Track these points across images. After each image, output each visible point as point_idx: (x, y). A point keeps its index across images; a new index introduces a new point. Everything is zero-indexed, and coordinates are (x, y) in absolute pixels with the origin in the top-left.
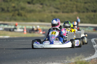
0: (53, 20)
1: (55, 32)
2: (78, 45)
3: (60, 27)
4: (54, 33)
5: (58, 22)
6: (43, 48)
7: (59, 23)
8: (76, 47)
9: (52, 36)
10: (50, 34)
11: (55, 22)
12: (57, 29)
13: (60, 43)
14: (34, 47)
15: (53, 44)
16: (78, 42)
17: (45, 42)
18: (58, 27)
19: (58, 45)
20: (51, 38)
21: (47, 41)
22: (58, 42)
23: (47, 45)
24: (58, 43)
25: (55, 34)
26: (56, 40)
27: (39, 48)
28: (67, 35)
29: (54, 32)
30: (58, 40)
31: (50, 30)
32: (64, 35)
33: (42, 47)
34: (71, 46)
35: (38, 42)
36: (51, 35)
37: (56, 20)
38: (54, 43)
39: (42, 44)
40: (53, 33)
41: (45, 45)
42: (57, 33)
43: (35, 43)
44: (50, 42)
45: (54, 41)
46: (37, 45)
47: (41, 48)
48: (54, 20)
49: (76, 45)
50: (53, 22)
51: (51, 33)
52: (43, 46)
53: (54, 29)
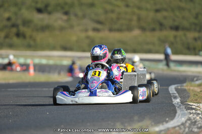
0: (94, 48)
1: (100, 72)
2: (145, 98)
4: (97, 73)
5: (104, 52)
6: (75, 103)
7: (106, 53)
8: (141, 102)
9: (94, 80)
10: (89, 77)
11: (98, 51)
12: (103, 66)
13: (110, 93)
14: (58, 102)
15: (96, 95)
16: (144, 92)
17: (80, 93)
18: (104, 62)
19: (105, 97)
20: (92, 83)
21: (84, 90)
22: (107, 92)
23: (83, 97)
24: (106, 94)
25: (99, 75)
26: (101, 88)
27: (68, 103)
28: (121, 78)
29: (98, 71)
30: (106, 88)
31: (88, 68)
33: (74, 103)
34: (132, 101)
35: (65, 93)
36: (91, 78)
38: (97, 93)
39: (74, 95)
40: (95, 74)
41: (81, 98)
42: (104, 75)
43: (59, 93)
44: (90, 91)
45: (98, 90)
46: (62, 98)
47: (71, 103)
48: (96, 48)
49: (140, 98)
50: (94, 51)
51: (91, 73)
52: (77, 99)
53: (96, 65)
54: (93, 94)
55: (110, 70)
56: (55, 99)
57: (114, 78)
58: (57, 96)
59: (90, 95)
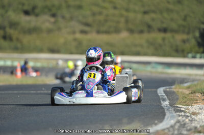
0: (89, 50)
1: (95, 74)
2: (137, 98)
3: (103, 64)
4: (93, 75)
5: (99, 54)
6: (73, 103)
7: (100, 56)
9: (90, 81)
10: (85, 78)
12: (97, 69)
13: (106, 94)
14: (56, 102)
15: (92, 96)
16: (136, 93)
17: (77, 94)
19: (101, 98)
20: (88, 84)
21: (80, 91)
22: (102, 93)
23: (80, 98)
24: (102, 95)
25: (94, 77)
27: (66, 103)
29: (93, 73)
30: (101, 90)
31: (84, 70)
32: (109, 79)
33: (71, 103)
34: (125, 101)
35: (63, 94)
36: (87, 79)
37: (95, 49)
38: (94, 94)
39: (71, 96)
40: (91, 76)
41: (78, 99)
42: (98, 77)
43: (57, 94)
44: (87, 93)
45: (94, 91)
46: (60, 98)
47: (69, 103)
49: (133, 99)
50: (89, 53)
51: (86, 75)
52: (74, 100)
53: (91, 68)
54: (89, 94)
55: (104, 72)
56: (53, 100)
57: (107, 79)
58: (55, 97)
59: (87, 96)
